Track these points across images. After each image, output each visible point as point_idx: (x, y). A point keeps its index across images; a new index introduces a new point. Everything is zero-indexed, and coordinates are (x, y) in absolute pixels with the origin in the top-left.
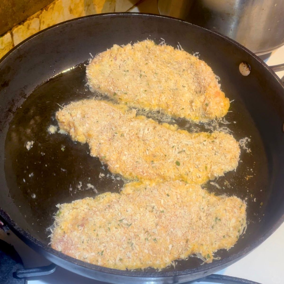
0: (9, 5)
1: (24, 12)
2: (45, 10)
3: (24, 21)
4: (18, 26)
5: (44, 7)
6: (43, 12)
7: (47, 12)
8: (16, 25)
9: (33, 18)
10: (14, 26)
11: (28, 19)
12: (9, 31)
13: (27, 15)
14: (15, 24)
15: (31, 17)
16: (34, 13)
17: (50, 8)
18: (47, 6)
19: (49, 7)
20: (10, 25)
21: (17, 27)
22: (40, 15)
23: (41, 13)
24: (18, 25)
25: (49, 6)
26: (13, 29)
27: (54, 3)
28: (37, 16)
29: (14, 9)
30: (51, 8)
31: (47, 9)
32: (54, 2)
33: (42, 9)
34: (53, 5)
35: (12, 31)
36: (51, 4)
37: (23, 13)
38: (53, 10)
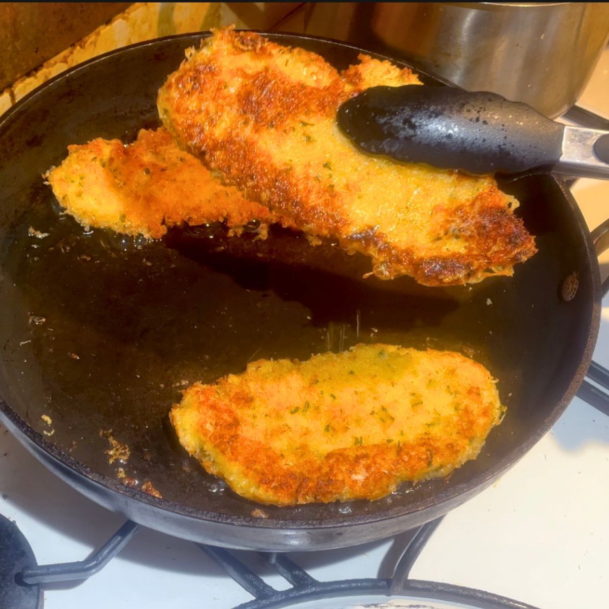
0: (6, 37)
1: (36, 52)
2: (78, 48)
3: (36, 69)
4: (24, 80)
5: (78, 41)
6: (75, 52)
7: (82, 50)
8: (21, 77)
9: (56, 63)
10: (16, 80)
11: (45, 64)
12: (6, 90)
13: (43, 57)
14: (18, 75)
15: (52, 61)
16: (57, 53)
17: (89, 42)
18: (83, 40)
19: (87, 41)
20: (8, 79)
21: (22, 81)
22: (68, 56)
23: (71, 53)
24: (25, 77)
25: (87, 38)
26: (15, 86)
27: (98, 34)
28: (64, 59)
29: (18, 44)
30: (91, 43)
31: (82, 44)
32: (97, 30)
33: (73, 45)
34: (95, 36)
35: (13, 89)
36: (90, 35)
37: (35, 53)
38: (95, 46)
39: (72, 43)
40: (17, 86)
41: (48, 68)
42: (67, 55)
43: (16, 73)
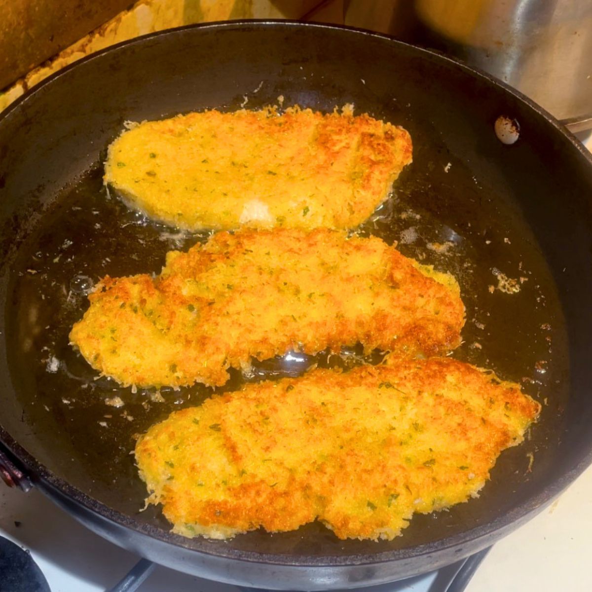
0: (19, 24)
1: (52, 40)
2: (97, 35)
3: (52, 59)
4: (39, 70)
5: (97, 28)
6: (94, 40)
7: (102, 38)
8: (34, 68)
9: (72, 52)
10: (30, 70)
11: (61, 53)
12: (18, 82)
13: (59, 46)
14: (32, 66)
15: (69, 50)
16: (75, 42)
17: (109, 29)
18: (102, 27)
19: (106, 29)
20: (21, 69)
21: (36, 72)
22: (87, 45)
23: (90, 41)
24: (39, 67)
25: (107, 25)
26: (28, 77)
27: (119, 20)
28: (81, 48)
29: (31, 32)
30: (111, 30)
31: (102, 31)
32: (118, 16)
33: (92, 33)
34: (115, 23)
35: (26, 80)
36: (111, 22)
37: (50, 42)
38: (116, 34)
39: (91, 30)
40: (31, 76)
41: (64, 58)
42: (85, 44)
43: (30, 64)
